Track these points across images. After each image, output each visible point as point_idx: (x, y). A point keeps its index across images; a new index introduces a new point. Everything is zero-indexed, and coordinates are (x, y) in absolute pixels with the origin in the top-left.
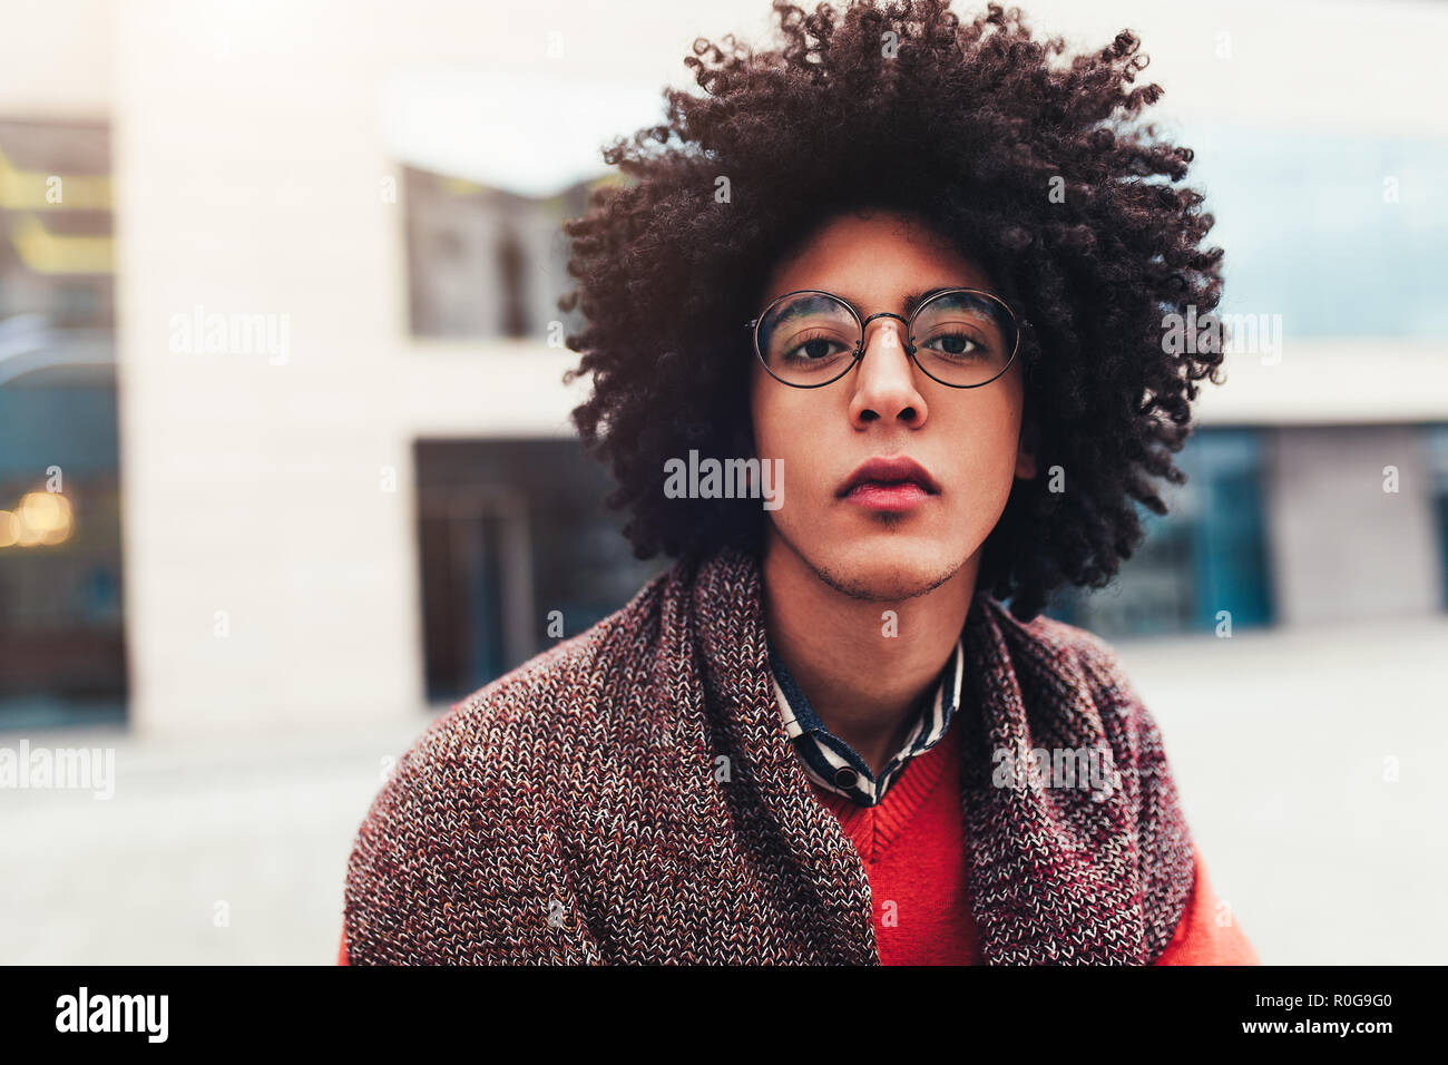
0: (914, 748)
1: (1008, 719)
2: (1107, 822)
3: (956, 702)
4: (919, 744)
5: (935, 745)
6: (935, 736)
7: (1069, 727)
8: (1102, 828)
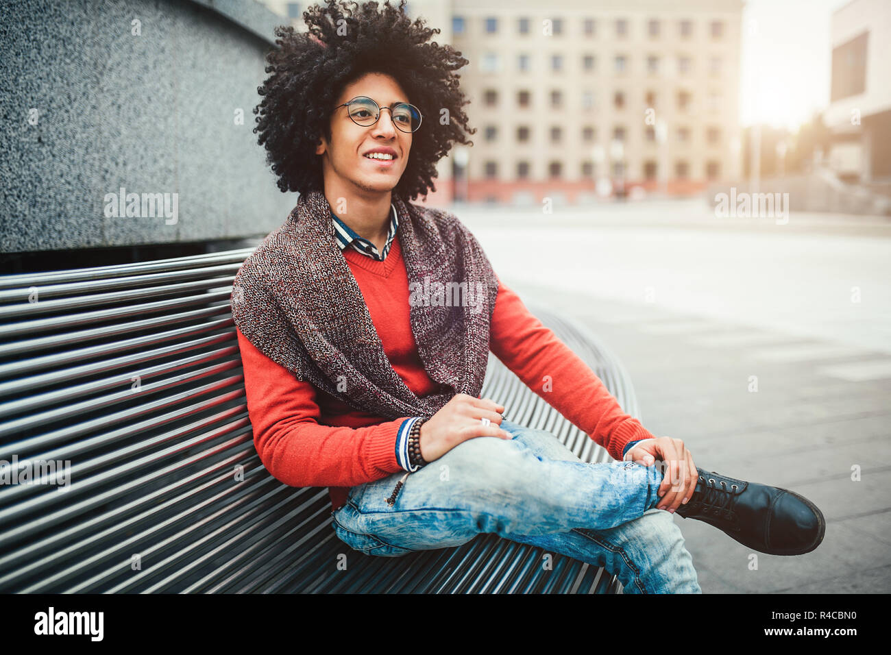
0: (389, 239)
1: (408, 231)
2: (439, 261)
3: (397, 223)
4: (390, 238)
5: (394, 236)
6: (393, 233)
7: (429, 231)
8: (438, 263)
